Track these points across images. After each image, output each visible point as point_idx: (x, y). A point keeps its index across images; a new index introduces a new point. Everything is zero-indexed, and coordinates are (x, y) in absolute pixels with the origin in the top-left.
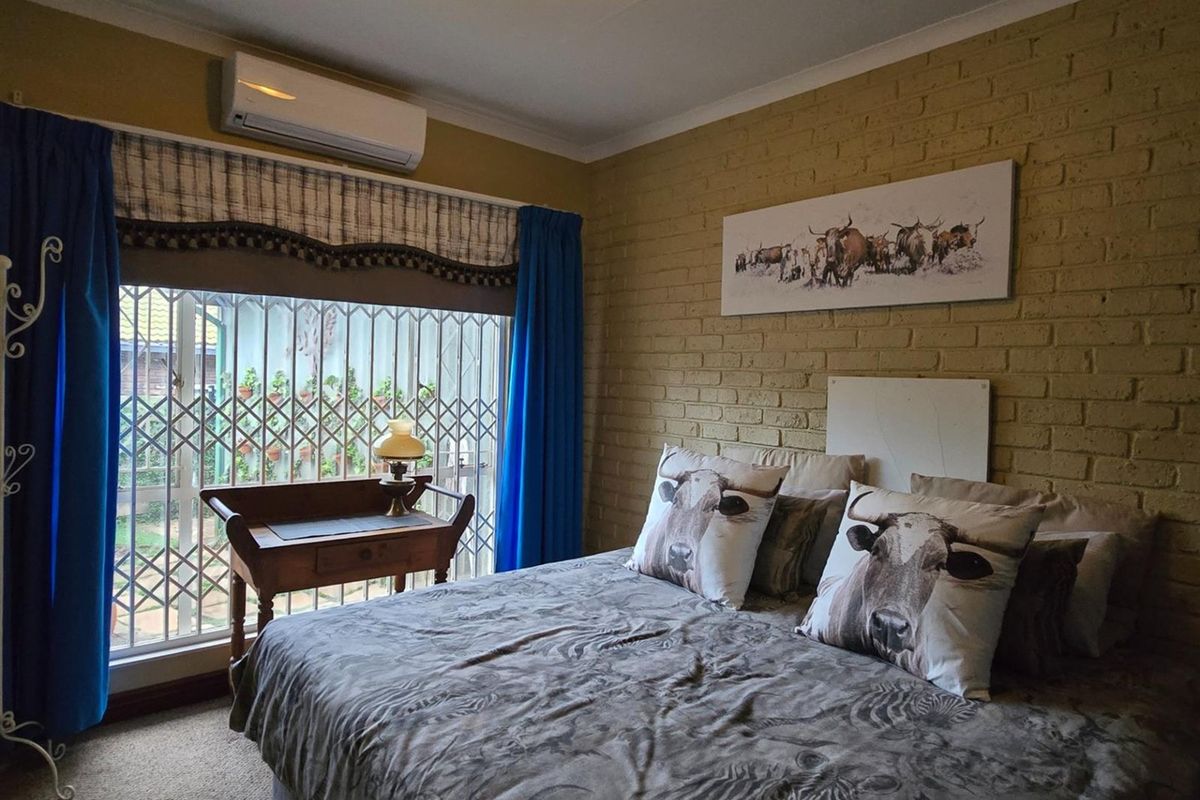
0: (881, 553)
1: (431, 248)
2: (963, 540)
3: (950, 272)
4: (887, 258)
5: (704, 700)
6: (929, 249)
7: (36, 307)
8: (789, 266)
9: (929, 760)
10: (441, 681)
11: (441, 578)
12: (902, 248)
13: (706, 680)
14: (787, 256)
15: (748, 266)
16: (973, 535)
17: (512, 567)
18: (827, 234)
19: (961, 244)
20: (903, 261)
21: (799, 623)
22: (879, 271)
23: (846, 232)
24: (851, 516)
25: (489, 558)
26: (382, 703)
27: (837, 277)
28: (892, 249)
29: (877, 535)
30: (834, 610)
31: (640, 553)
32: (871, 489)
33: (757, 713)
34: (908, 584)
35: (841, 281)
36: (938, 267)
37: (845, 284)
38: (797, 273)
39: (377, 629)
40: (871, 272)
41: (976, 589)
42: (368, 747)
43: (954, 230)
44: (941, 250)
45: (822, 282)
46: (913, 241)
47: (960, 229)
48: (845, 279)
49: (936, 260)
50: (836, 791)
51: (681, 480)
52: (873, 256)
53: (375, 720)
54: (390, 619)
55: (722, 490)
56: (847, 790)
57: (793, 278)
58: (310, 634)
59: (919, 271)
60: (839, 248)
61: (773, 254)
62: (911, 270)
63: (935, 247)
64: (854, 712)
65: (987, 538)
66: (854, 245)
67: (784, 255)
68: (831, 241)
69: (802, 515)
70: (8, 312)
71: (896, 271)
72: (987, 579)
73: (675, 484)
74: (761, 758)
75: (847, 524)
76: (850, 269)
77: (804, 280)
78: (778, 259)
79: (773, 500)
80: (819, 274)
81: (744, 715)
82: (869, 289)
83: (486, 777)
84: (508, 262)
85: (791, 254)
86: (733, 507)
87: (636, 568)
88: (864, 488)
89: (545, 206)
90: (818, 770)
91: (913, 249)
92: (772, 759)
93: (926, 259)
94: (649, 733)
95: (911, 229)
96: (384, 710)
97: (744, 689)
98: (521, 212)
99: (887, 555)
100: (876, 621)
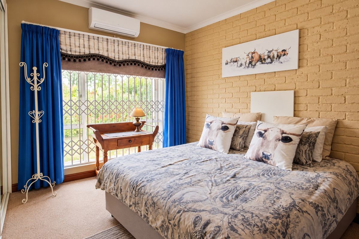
0: (265, 138)
1: (142, 60)
2: (285, 133)
3: (282, 63)
4: (265, 59)
5: (223, 173)
6: (276, 56)
7: (43, 78)
8: (239, 63)
9: (279, 183)
10: (156, 171)
11: (150, 148)
12: (269, 57)
13: (224, 169)
14: (239, 60)
15: (229, 63)
16: (288, 132)
17: (167, 146)
18: (249, 54)
19: (284, 55)
20: (269, 60)
21: (244, 155)
22: (262, 63)
23: (254, 53)
24: (257, 129)
25: (161, 144)
26: (142, 177)
27: (252, 65)
28: (266, 57)
29: (264, 134)
30: (253, 152)
31: (201, 142)
32: (263, 122)
33: (237, 176)
34: (272, 145)
35: (253, 67)
36: (278, 61)
37: (254, 67)
38: (241, 65)
39: (136, 160)
40: (260, 64)
41: (288, 145)
42: (140, 187)
43: (282, 51)
44: (279, 57)
45: (248, 67)
46: (271, 55)
47: (284, 50)
48: (254, 66)
49: (278, 60)
50: (256, 191)
51: (211, 123)
52: (261, 60)
53: (141, 181)
54: (139, 158)
55: (222, 124)
56: (259, 191)
57: (241, 66)
58: (118, 163)
59: (273, 62)
60: (252, 57)
61: (235, 60)
62: (271, 63)
63: (278, 56)
64: (261, 174)
65: (291, 132)
66: (256, 57)
67: (238, 60)
68: (250, 56)
69: (244, 129)
70: (37, 80)
71: (267, 63)
72: (291, 143)
73: (210, 124)
74: (239, 185)
75: (257, 131)
76: (255, 63)
77: (243, 67)
78: (236, 61)
79: (236, 126)
80: (247, 65)
81: (234, 176)
82: (260, 68)
83: (172, 191)
84: (164, 64)
85: (240, 60)
86: (225, 128)
87: (200, 146)
88: (261, 122)
89: (173, 48)
90: (252, 187)
91: (271, 57)
92: (241, 185)
93: (275, 59)
94: (211, 181)
95: (271, 51)
96: (142, 178)
97: (234, 171)
98: (166, 50)
99: (266, 138)
100: (263, 154)
